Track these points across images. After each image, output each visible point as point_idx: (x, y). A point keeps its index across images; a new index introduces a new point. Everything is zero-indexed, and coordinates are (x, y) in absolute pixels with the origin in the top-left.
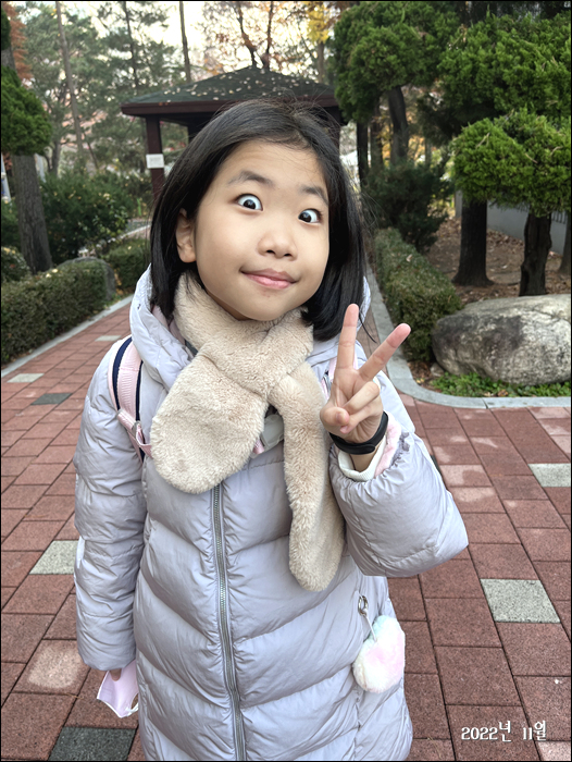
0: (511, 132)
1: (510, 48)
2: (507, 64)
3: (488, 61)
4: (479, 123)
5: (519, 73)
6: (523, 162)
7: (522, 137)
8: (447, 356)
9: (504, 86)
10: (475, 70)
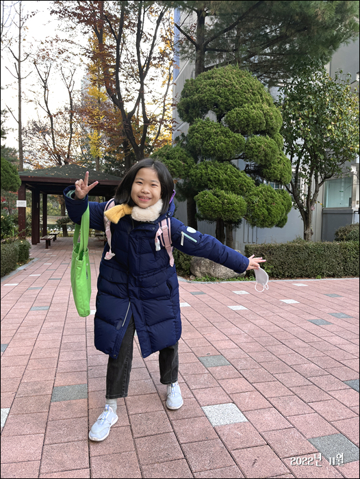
0: (214, 194)
1: (212, 170)
2: (211, 175)
3: (206, 173)
4: (204, 191)
5: (215, 178)
6: (219, 203)
7: (218, 196)
8: (197, 270)
9: (211, 181)
10: (202, 176)
